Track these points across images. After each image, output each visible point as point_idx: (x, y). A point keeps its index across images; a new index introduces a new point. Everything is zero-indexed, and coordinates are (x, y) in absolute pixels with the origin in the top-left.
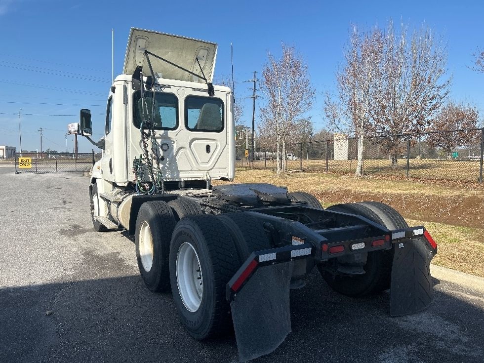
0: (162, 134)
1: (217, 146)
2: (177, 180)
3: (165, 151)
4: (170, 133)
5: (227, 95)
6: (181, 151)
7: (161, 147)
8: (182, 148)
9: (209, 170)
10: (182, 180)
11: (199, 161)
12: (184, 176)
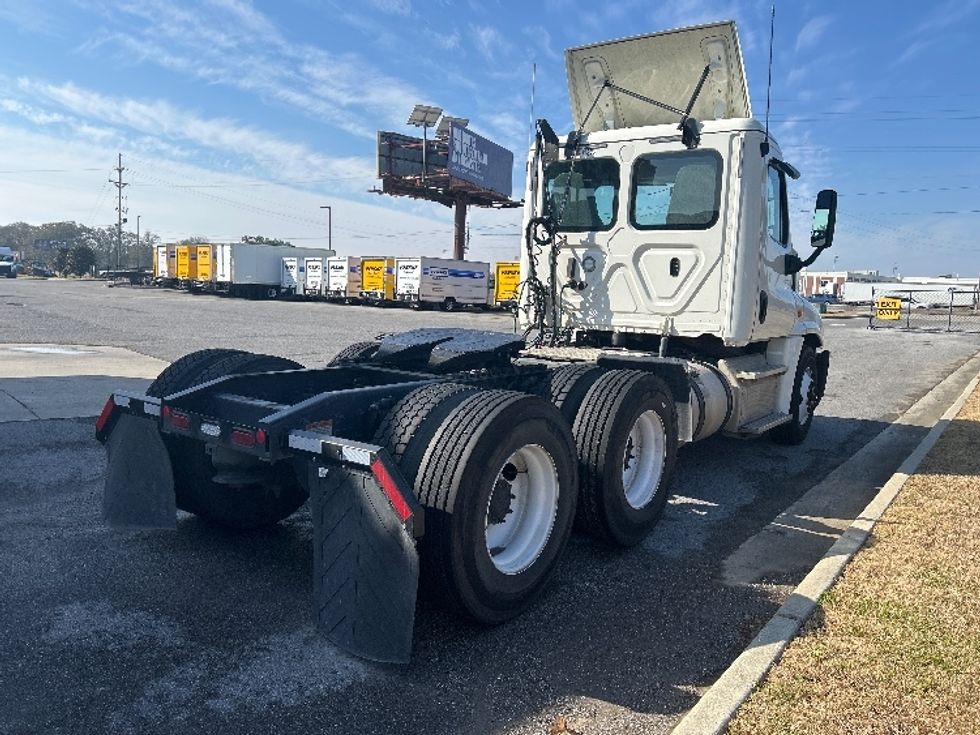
0: (584, 239)
1: (697, 261)
2: (607, 329)
3: (590, 271)
4: (600, 237)
5: (733, 136)
6: (619, 272)
7: (583, 264)
8: (620, 265)
9: (675, 314)
10: (616, 330)
11: (654, 293)
12: (619, 324)
